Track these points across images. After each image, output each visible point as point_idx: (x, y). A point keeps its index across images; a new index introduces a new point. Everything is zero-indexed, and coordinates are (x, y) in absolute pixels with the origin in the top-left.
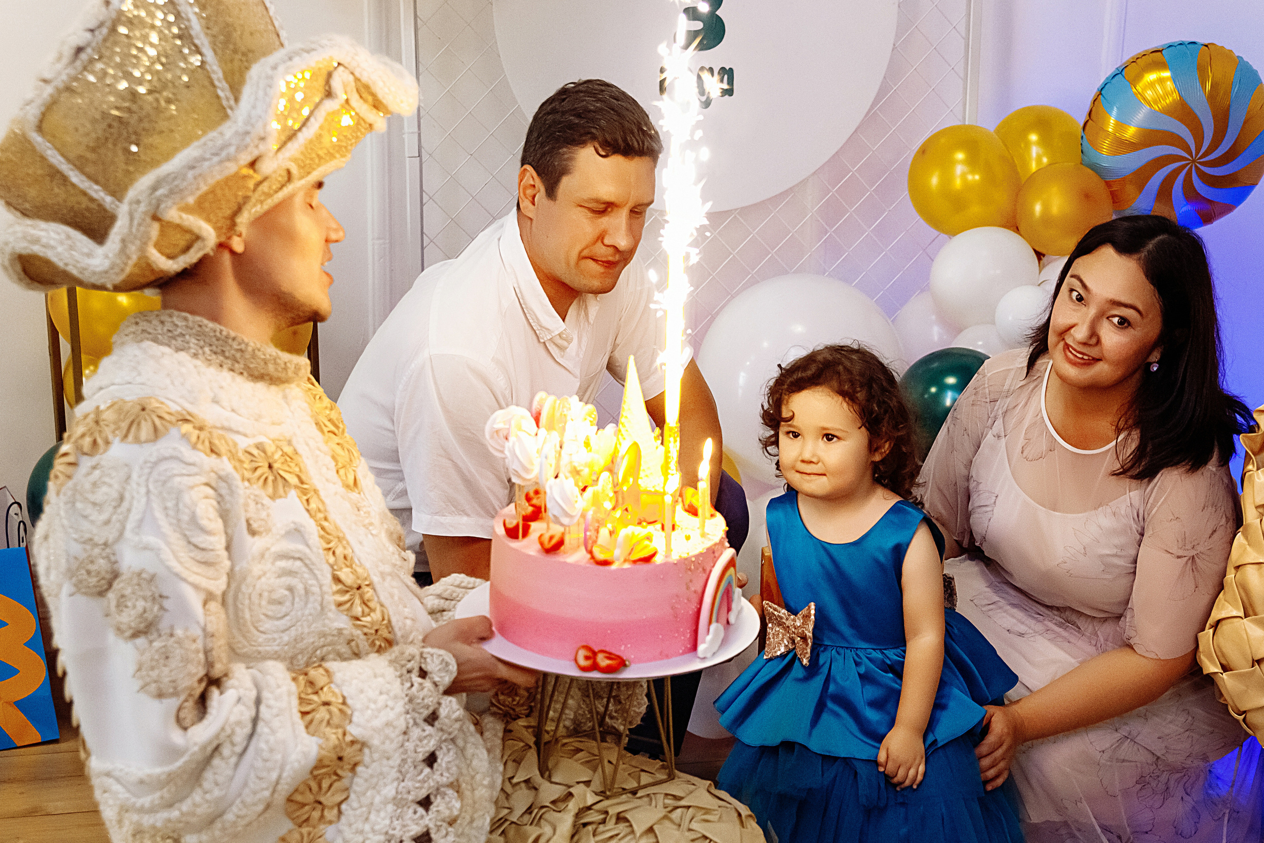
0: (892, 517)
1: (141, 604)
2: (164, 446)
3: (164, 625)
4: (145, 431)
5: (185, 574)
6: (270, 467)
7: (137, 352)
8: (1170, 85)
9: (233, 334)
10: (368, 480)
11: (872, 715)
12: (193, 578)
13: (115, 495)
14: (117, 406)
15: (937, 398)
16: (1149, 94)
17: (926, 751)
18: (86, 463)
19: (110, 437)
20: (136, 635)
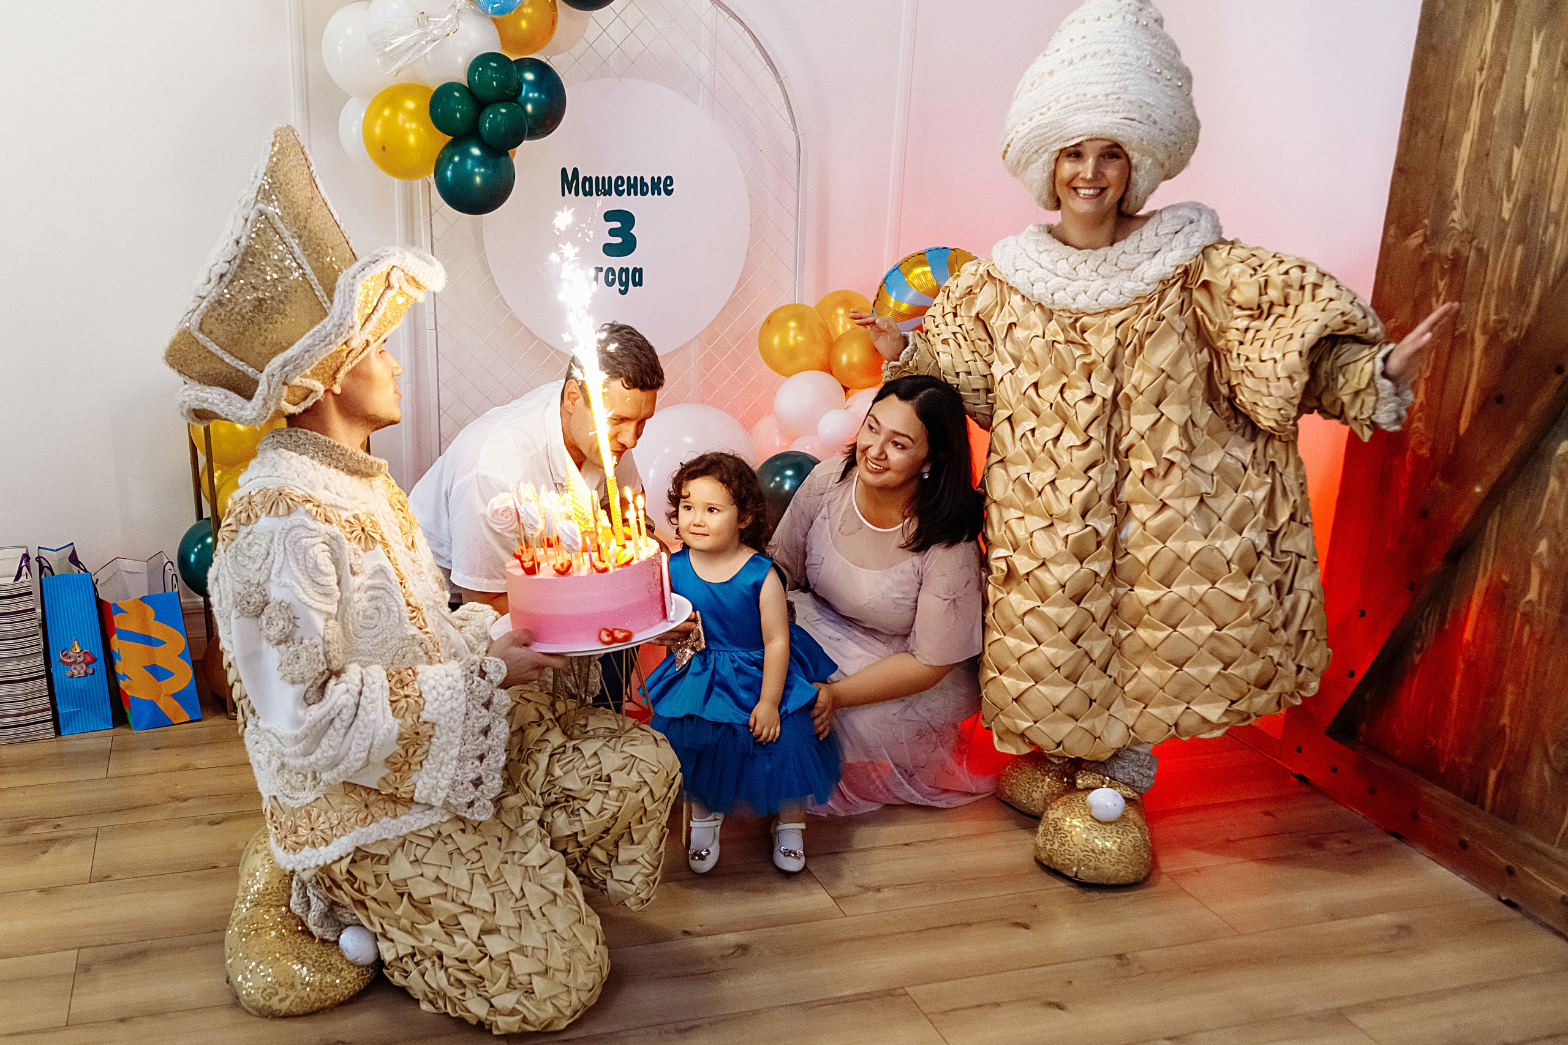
0: (751, 564)
1: (281, 623)
2: (295, 519)
3: (297, 637)
4: (282, 509)
5: (311, 602)
6: (363, 530)
7: (274, 456)
8: (930, 276)
9: (337, 444)
10: (422, 542)
11: (743, 695)
12: (317, 605)
13: (264, 551)
14: (263, 492)
15: (780, 485)
16: (916, 282)
17: (781, 717)
18: (244, 530)
19: (259, 513)
20: (279, 643)
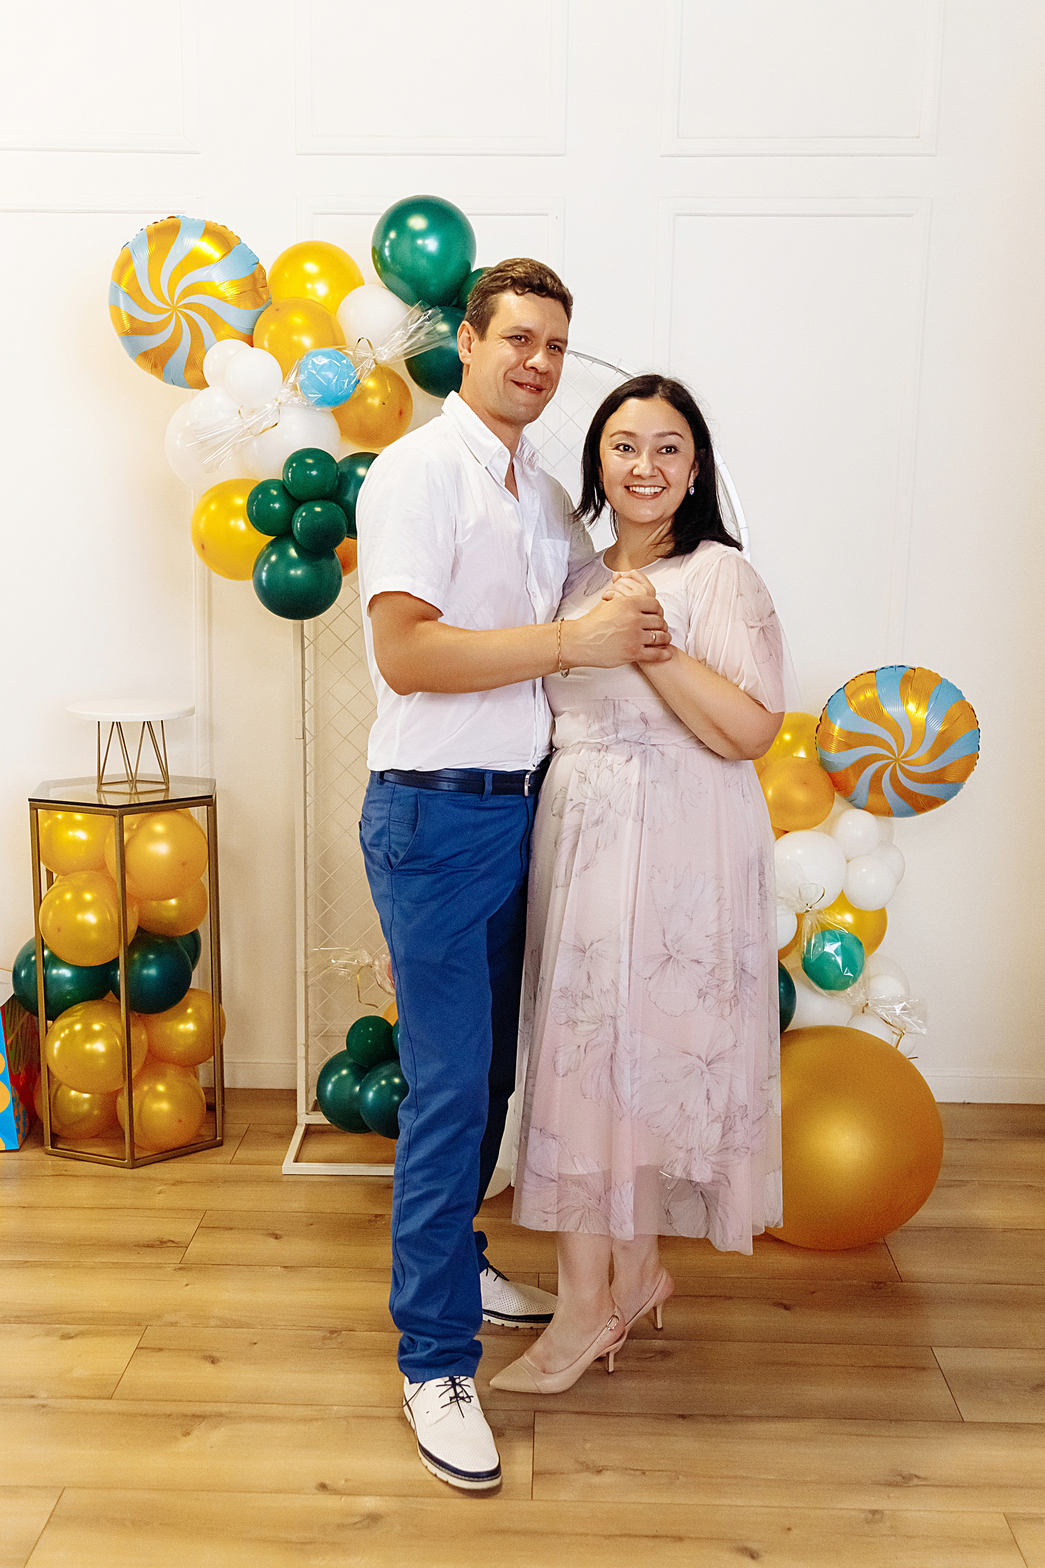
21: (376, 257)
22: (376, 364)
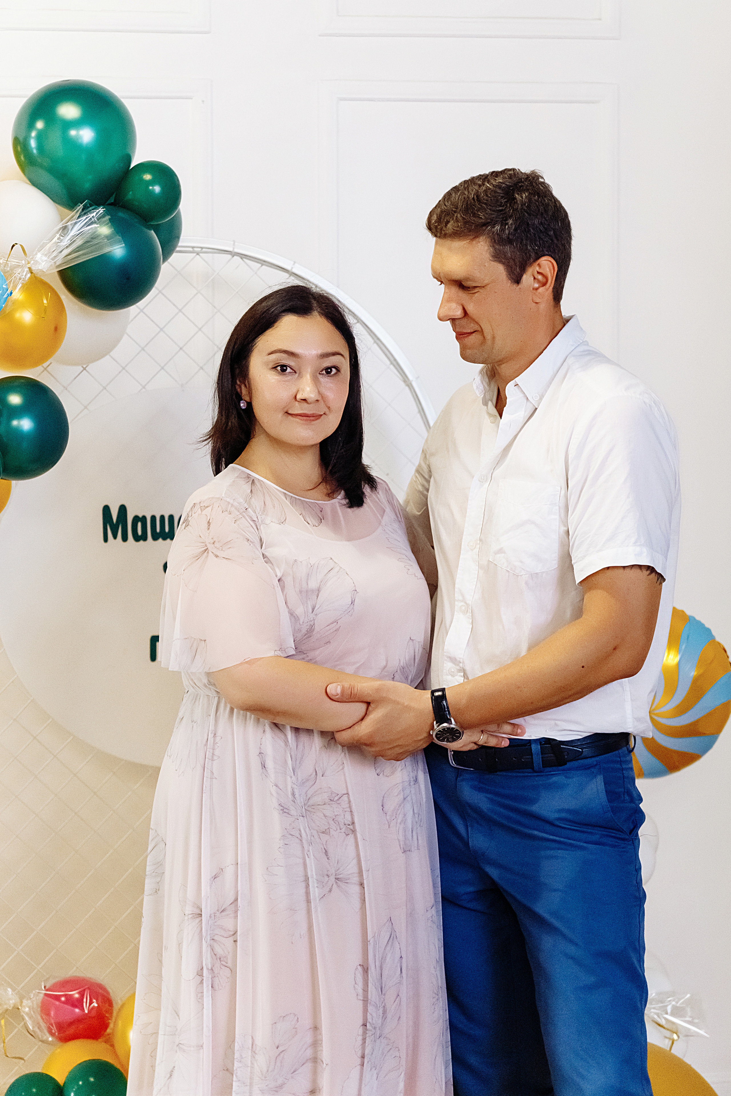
21: (19, 149)
22: (32, 273)
